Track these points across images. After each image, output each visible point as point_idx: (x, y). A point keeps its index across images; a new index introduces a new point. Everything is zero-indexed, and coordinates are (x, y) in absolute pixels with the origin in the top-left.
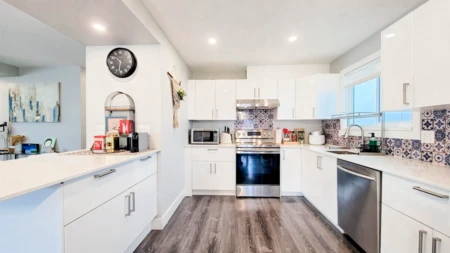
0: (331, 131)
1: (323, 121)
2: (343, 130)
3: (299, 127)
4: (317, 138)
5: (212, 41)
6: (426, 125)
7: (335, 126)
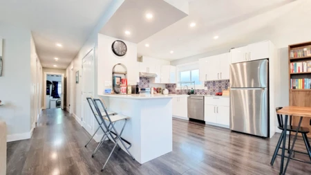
0: (171, 88)
1: (166, 84)
2: (178, 87)
3: (159, 87)
4: (166, 91)
5: (147, 45)
6: (206, 85)
7: (173, 86)
